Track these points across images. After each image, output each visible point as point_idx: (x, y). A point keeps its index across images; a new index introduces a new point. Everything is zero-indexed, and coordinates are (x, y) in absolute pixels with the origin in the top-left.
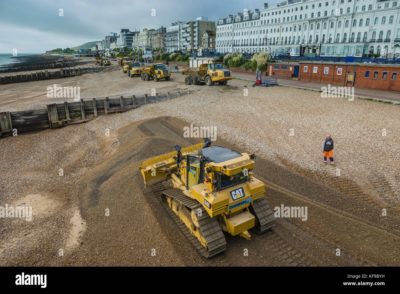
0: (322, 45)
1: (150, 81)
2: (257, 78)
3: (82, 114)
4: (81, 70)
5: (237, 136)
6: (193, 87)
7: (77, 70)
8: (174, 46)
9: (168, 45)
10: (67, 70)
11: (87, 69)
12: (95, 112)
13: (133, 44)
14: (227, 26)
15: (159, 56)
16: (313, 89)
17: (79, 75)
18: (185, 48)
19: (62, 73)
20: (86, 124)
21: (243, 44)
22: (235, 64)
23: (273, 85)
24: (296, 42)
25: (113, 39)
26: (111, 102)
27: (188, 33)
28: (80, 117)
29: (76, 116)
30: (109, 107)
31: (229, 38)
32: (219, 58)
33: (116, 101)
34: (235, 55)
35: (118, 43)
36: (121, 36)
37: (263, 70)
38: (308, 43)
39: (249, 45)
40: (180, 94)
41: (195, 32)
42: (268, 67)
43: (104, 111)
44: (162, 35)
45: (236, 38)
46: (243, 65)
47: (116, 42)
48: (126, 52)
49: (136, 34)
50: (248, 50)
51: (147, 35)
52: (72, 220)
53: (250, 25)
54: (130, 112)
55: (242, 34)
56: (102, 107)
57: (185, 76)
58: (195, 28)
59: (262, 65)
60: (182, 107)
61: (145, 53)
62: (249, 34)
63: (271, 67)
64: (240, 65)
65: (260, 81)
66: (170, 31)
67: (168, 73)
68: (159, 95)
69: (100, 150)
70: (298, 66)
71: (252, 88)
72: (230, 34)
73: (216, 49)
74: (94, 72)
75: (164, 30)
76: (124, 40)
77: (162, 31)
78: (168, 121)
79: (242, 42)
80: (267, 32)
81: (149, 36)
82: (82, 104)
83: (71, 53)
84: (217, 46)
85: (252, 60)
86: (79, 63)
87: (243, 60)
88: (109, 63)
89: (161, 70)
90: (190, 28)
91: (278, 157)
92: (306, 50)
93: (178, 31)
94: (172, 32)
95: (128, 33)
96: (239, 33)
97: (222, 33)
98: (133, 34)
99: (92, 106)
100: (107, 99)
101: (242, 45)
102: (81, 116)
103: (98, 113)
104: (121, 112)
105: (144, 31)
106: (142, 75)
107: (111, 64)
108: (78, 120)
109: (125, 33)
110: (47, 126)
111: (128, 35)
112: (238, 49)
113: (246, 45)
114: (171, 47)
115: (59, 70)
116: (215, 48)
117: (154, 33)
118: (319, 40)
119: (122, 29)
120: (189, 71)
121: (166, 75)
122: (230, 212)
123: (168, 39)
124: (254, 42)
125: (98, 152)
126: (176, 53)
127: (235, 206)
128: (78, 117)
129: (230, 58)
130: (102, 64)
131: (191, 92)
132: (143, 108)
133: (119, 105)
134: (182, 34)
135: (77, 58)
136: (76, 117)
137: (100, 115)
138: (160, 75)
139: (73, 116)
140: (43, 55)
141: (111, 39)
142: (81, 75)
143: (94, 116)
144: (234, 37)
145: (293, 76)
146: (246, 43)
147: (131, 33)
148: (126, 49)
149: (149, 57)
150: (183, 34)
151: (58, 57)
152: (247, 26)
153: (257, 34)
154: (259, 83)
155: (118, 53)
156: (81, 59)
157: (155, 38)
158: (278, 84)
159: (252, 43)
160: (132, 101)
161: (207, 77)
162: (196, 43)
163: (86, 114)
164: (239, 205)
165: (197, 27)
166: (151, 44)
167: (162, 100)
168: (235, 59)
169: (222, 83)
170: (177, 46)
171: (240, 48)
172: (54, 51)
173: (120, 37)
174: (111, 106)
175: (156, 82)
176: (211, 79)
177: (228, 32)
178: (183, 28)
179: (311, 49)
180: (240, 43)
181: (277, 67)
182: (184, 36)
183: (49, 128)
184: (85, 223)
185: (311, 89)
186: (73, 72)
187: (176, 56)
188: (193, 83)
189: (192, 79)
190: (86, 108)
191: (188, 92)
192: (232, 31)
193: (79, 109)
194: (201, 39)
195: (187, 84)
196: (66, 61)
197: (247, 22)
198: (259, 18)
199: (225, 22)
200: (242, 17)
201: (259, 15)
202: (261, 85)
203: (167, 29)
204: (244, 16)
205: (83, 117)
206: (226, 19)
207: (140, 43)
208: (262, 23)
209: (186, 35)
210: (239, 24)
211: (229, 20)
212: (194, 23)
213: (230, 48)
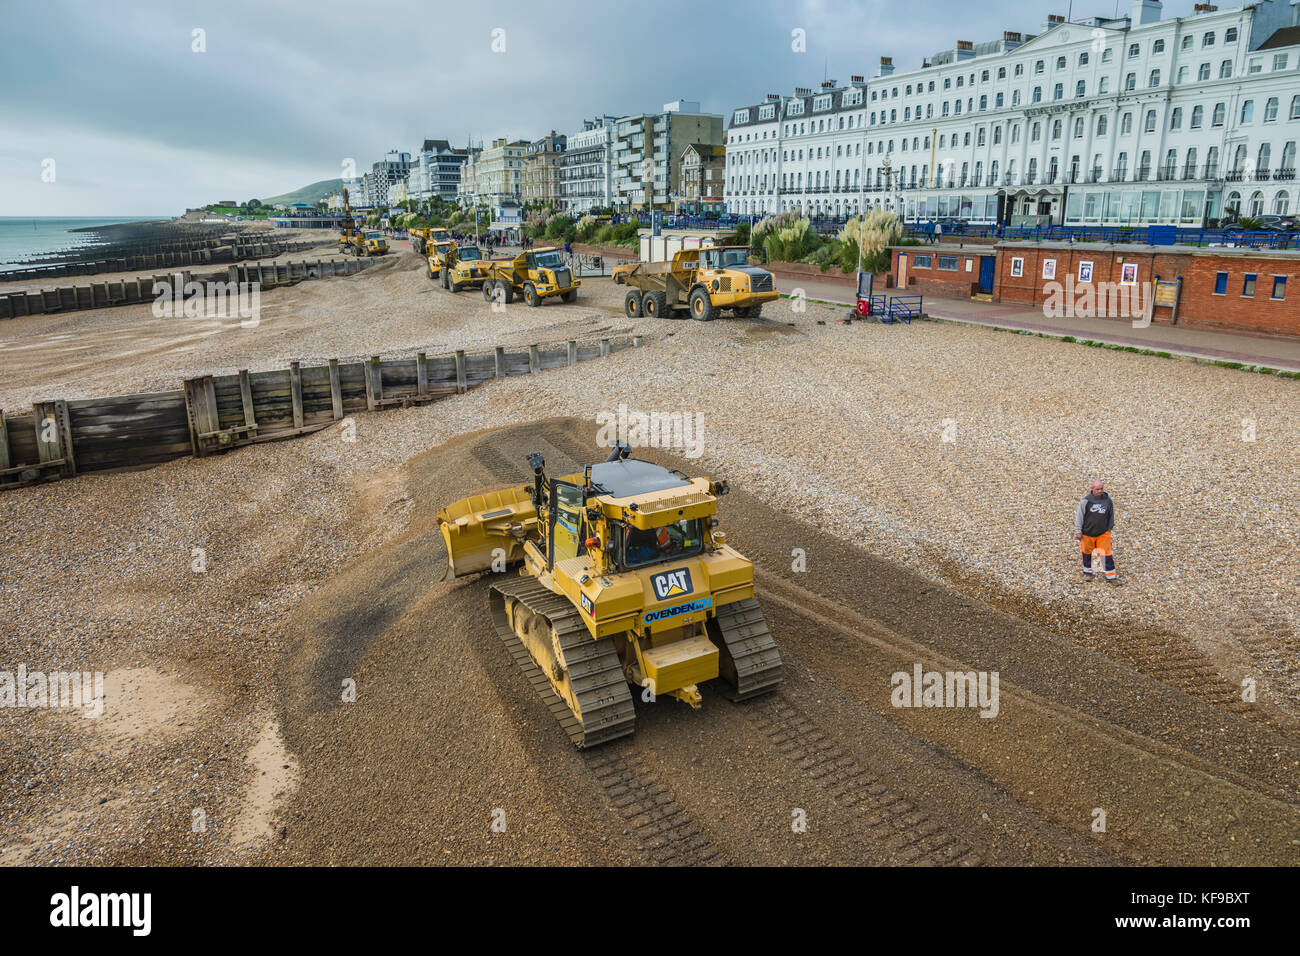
0: (1070, 190)
1: (513, 305)
2: (858, 295)
3: (295, 408)
4: (293, 268)
5: (794, 485)
6: (651, 325)
7: (280, 270)
8: (592, 194)
9: (571, 189)
10: (249, 270)
11: (314, 266)
12: (337, 402)
13: (461, 188)
14: (760, 129)
15: (542, 226)
16: (1044, 333)
17: (286, 285)
18: (625, 200)
20: (307, 442)
21: (814, 185)
22: (788, 249)
23: (909, 318)
24: (984, 179)
25: (398, 171)
26: (388, 371)
27: (637, 151)
28: (287, 419)
29: (275, 417)
30: (380, 388)
31: (766, 167)
32: (735, 231)
33: (402, 369)
34: (787, 222)
35: (412, 183)
36: (422, 163)
37: (879, 269)
38: (1023, 184)
39: (831, 189)
40: (608, 346)
41: (657, 149)
42: (894, 259)
43: (363, 401)
44: (555, 157)
45: (789, 168)
46: (814, 253)
47: (405, 182)
48: (435, 211)
49: (471, 157)
50: (828, 204)
51: (505, 158)
52: (254, 754)
53: (835, 126)
54: (448, 403)
55: (811, 156)
56: (358, 387)
57: (624, 290)
58: (657, 135)
59: (875, 254)
60: (613, 390)
61: (498, 214)
62: (831, 153)
63: (903, 260)
64: (804, 255)
65: (869, 306)
66: (577, 147)
67: (570, 281)
68: (541, 349)
69: (349, 525)
70: (993, 258)
71: (841, 326)
72: (770, 156)
73: (725, 201)
74: (336, 274)
75: (558, 143)
76: (431, 174)
77: (554, 146)
78: (569, 434)
79: (810, 182)
80: (891, 149)
81: (511, 162)
82: (295, 378)
83: (265, 214)
84: (729, 194)
85: (843, 236)
86: (290, 246)
87: (812, 238)
88: (382, 247)
89: (548, 271)
90: (642, 137)
91: (931, 554)
92: (1018, 207)
93: (605, 146)
94: (586, 149)
95: (446, 153)
96: (801, 151)
97: (746, 152)
98: (461, 156)
99: (325, 382)
100: (376, 363)
101: (809, 191)
102: (291, 414)
103: (344, 406)
104: (418, 404)
105: (495, 146)
106: (486, 285)
107: (389, 250)
108: (280, 429)
109: (434, 153)
110: (181, 447)
111: (446, 159)
112: (795, 203)
113: (821, 189)
114: (582, 195)
115: (223, 268)
116: (722, 199)
117: (527, 151)
118: (1060, 174)
119: (426, 142)
120: (639, 272)
121: (565, 286)
122: (647, 630)
123: (571, 170)
124: (847, 181)
125: (342, 532)
126: (596, 217)
127: (662, 614)
128: (281, 417)
129: (770, 231)
130: (361, 251)
131: (643, 341)
132: (488, 391)
133: (412, 381)
134: (615, 155)
135: (284, 231)
136: (275, 420)
137: (350, 412)
138: (544, 286)
139: (265, 414)
140: (177, 223)
141: (390, 172)
142: (293, 284)
143: (332, 417)
144: (784, 164)
145: (977, 289)
146: (822, 185)
147: (455, 151)
148: (437, 202)
149: (511, 229)
150: (619, 155)
151: (223, 229)
152: (825, 130)
153: (857, 154)
154: (864, 312)
155: (413, 215)
156: (294, 235)
157: (530, 168)
158: (926, 315)
159: (842, 183)
160: (455, 370)
161: (697, 292)
162: (661, 185)
163: (306, 409)
164: (674, 612)
165: (665, 134)
166: (517, 186)
167: (548, 365)
168: (785, 234)
169: (745, 311)
170: (601, 194)
171: (803, 198)
172: (210, 208)
173: (419, 166)
174: (388, 383)
175: (533, 309)
176: (709, 299)
177: (763, 150)
178: (621, 135)
179: (1033, 201)
180: (804, 185)
181: (922, 262)
182: (624, 160)
183: (188, 453)
184: (294, 765)
185: (1037, 332)
186: (269, 276)
187: (597, 225)
188: (650, 312)
189: (649, 298)
190: (306, 390)
191: (635, 341)
192: (776, 145)
193: (285, 393)
194: (678, 171)
195: (632, 313)
196: (247, 242)
197: (825, 118)
198: (864, 106)
199: (754, 118)
200: (809, 102)
201: (865, 93)
202: (870, 318)
203: (569, 140)
204: (817, 99)
205: (298, 420)
206: (757, 108)
207: (484, 183)
208: (873, 121)
209: (627, 158)
210: (798, 122)
211: (767, 110)
212: (656, 120)
213: (770, 201)
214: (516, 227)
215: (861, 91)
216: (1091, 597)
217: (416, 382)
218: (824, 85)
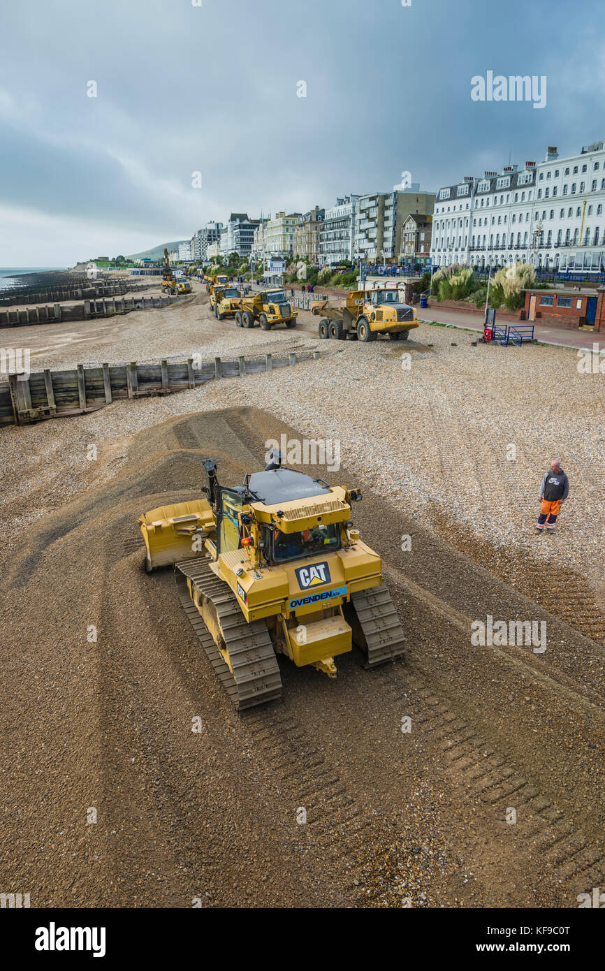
1: (252, 329)
2: (485, 325)
3: (80, 396)
4: (126, 302)
5: (370, 458)
6: (334, 343)
7: (117, 304)
8: (340, 251)
9: (327, 247)
10: (97, 303)
11: (140, 301)
12: (108, 392)
13: (254, 247)
14: (457, 203)
17: (121, 314)
18: (362, 256)
19: (88, 310)
20: (85, 417)
21: (494, 244)
22: (455, 291)
23: (521, 342)
25: (213, 236)
26: (142, 372)
27: (372, 220)
28: (75, 402)
29: (68, 401)
30: (136, 384)
31: (461, 231)
32: (421, 278)
33: (152, 371)
34: (455, 271)
35: (221, 245)
36: (229, 230)
37: (516, 306)
39: (506, 247)
40: (294, 358)
41: (387, 219)
42: (527, 299)
43: (126, 392)
44: (316, 225)
45: (477, 231)
46: (472, 295)
47: (218, 243)
48: (233, 266)
49: (261, 225)
50: (504, 258)
51: (284, 226)
53: (511, 200)
54: (180, 395)
55: (493, 222)
56: (122, 382)
57: (318, 319)
58: (387, 208)
59: (514, 295)
60: (287, 388)
61: (269, 266)
62: (507, 220)
63: (533, 299)
64: (467, 295)
65: (492, 333)
66: (332, 217)
67: (290, 312)
68: (247, 359)
69: (88, 472)
70: (596, 298)
71: (469, 347)
72: (464, 223)
73: (431, 256)
74: (154, 307)
75: (319, 214)
76: (235, 237)
77: (317, 217)
78: (243, 418)
79: (492, 242)
81: (287, 229)
82: (80, 376)
83: (127, 266)
84: (434, 251)
85: (493, 281)
86: (133, 288)
87: (473, 283)
88: (188, 288)
89: (275, 305)
90: (376, 209)
91: (434, 509)
93: (351, 216)
94: (337, 219)
95: (246, 222)
96: (486, 219)
97: (447, 220)
98: (255, 225)
99: (100, 379)
100: (134, 366)
101: (491, 248)
102: (78, 399)
103: (112, 395)
104: (161, 395)
105: (277, 218)
106: (237, 315)
107: (192, 291)
108: (71, 409)
109: (237, 222)
110: (7, 419)
111: (245, 227)
112: (480, 257)
113: (494, 247)
114: (334, 252)
115: (81, 302)
116: (429, 255)
117: (301, 220)
119: (232, 215)
120: (327, 307)
121: (286, 316)
123: (327, 234)
124: (519, 241)
125: (81, 477)
126: (335, 268)
128: (71, 401)
129: (445, 278)
130: (174, 291)
131: (327, 353)
132: (209, 386)
133: (159, 380)
134: (358, 223)
135: (134, 277)
136: (68, 403)
137: (117, 399)
138: (272, 316)
139: (61, 399)
140: (70, 272)
141: (210, 236)
142: (126, 313)
143: (105, 402)
145: (584, 321)
146: (500, 244)
147: (251, 221)
148: (234, 258)
149: (277, 276)
150: (360, 223)
152: (504, 203)
153: (527, 220)
154: (489, 337)
155: (217, 266)
156: (139, 280)
157: (300, 232)
158: (536, 340)
159: (515, 243)
160: (187, 372)
161: (362, 321)
162: (388, 245)
163: (87, 397)
165: (393, 208)
166: (291, 246)
167: (252, 370)
168: (454, 280)
169: (397, 336)
170: (347, 251)
171: (486, 254)
172: (92, 262)
173: (226, 232)
174: (142, 380)
175: (264, 332)
176: (369, 326)
177: (459, 218)
178: (362, 209)
180: (487, 244)
181: (547, 301)
182: (363, 227)
183: (12, 423)
186: (110, 308)
187: (334, 272)
188: (333, 334)
189: (332, 325)
190: (88, 384)
191: (314, 355)
192: (468, 214)
193: (74, 385)
194: (401, 233)
195: (323, 336)
196: (109, 284)
197: (505, 194)
198: (533, 184)
199: (454, 195)
200: (493, 182)
201: (534, 175)
202: (492, 342)
203: (327, 213)
204: (499, 180)
205: (82, 403)
206: (456, 187)
207: (269, 243)
208: (539, 196)
209: (366, 225)
210: (485, 198)
211: (463, 189)
212: (386, 197)
213: (462, 256)
214: (280, 274)
215: (532, 173)
216: (532, 545)
217: (160, 380)
218: (505, 169)
